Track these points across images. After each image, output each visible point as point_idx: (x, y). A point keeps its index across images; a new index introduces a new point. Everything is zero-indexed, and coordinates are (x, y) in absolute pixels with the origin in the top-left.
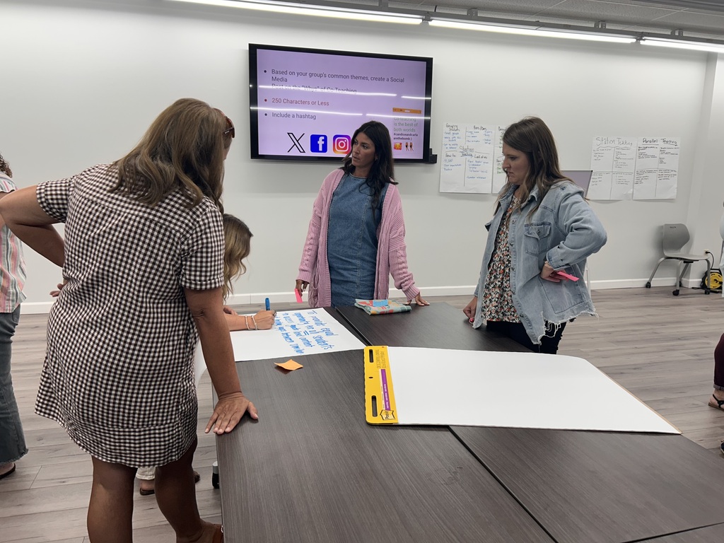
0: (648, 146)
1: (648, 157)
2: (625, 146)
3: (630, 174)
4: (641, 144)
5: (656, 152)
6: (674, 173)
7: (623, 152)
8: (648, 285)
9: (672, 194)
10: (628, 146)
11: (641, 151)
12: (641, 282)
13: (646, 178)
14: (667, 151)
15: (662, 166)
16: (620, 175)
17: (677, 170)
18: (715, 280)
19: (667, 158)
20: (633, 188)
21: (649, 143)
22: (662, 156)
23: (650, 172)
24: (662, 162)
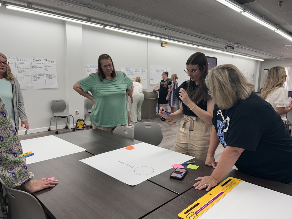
0: (37, 62)
1: (38, 68)
2: (22, 62)
3: (29, 76)
4: (32, 61)
5: (43, 66)
6: (54, 76)
7: (21, 65)
8: (49, 130)
9: (55, 86)
10: (25, 62)
11: (33, 65)
12: (46, 129)
13: (39, 78)
14: (49, 65)
15: (47, 72)
16: (22, 77)
17: (56, 75)
18: (81, 124)
19: (49, 69)
20: (32, 84)
21: (37, 61)
22: (46, 68)
23: (41, 75)
24: (47, 71)
